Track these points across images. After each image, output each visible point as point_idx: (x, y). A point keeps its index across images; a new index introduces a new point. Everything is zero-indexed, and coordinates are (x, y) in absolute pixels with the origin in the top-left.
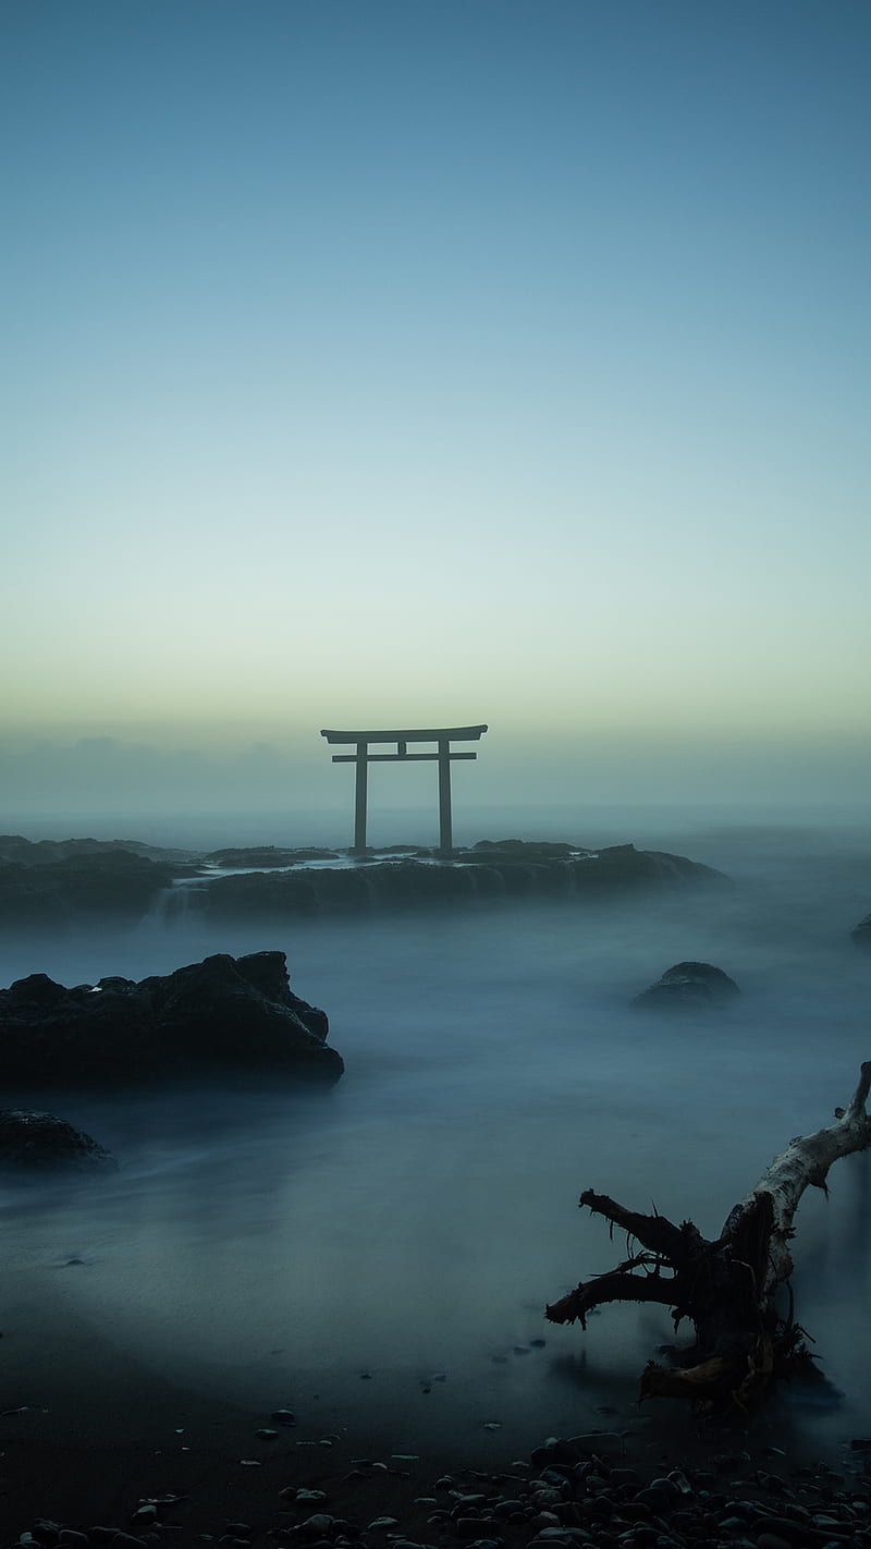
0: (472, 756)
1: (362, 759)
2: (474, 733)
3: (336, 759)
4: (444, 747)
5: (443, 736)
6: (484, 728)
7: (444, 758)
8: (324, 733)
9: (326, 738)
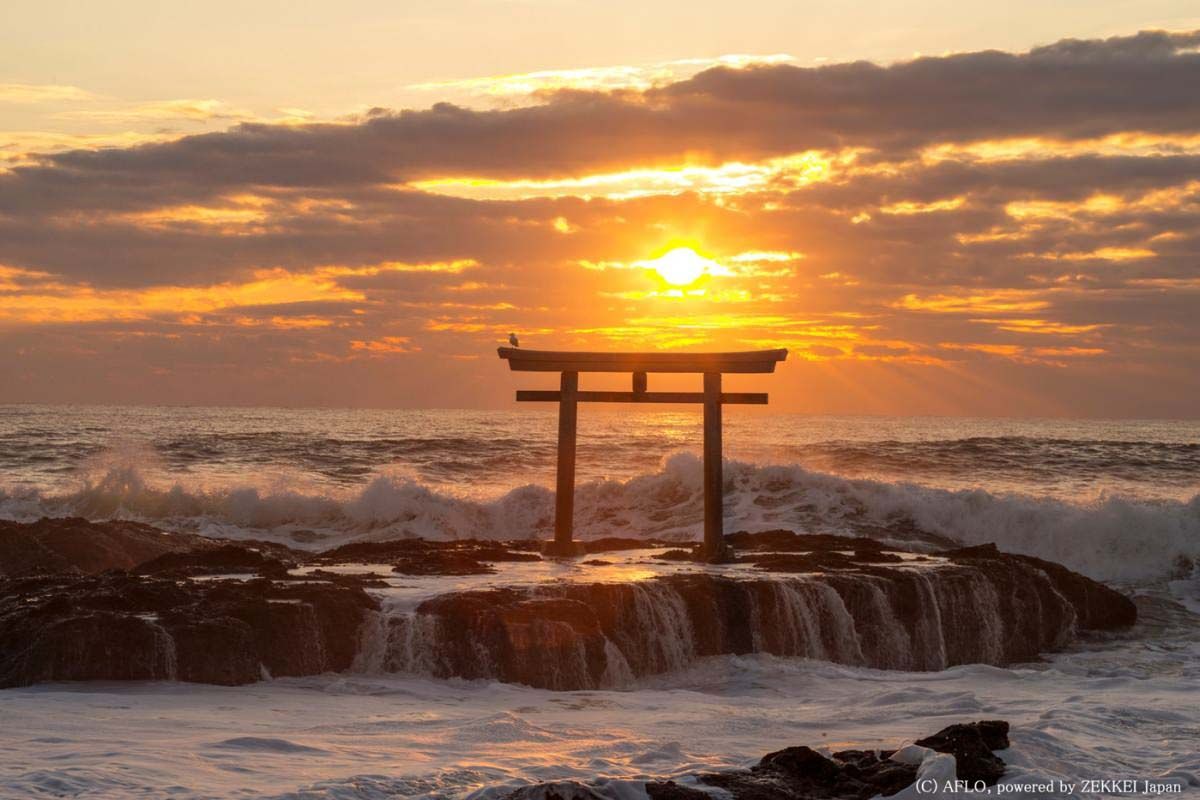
0: (762, 399)
1: (568, 398)
2: (765, 361)
3: (524, 396)
4: (712, 383)
5: (713, 365)
6: (781, 355)
7: (713, 402)
8: (503, 353)
9: (506, 361)
